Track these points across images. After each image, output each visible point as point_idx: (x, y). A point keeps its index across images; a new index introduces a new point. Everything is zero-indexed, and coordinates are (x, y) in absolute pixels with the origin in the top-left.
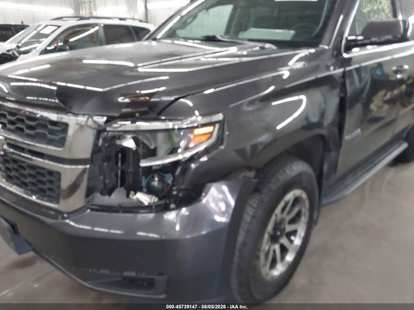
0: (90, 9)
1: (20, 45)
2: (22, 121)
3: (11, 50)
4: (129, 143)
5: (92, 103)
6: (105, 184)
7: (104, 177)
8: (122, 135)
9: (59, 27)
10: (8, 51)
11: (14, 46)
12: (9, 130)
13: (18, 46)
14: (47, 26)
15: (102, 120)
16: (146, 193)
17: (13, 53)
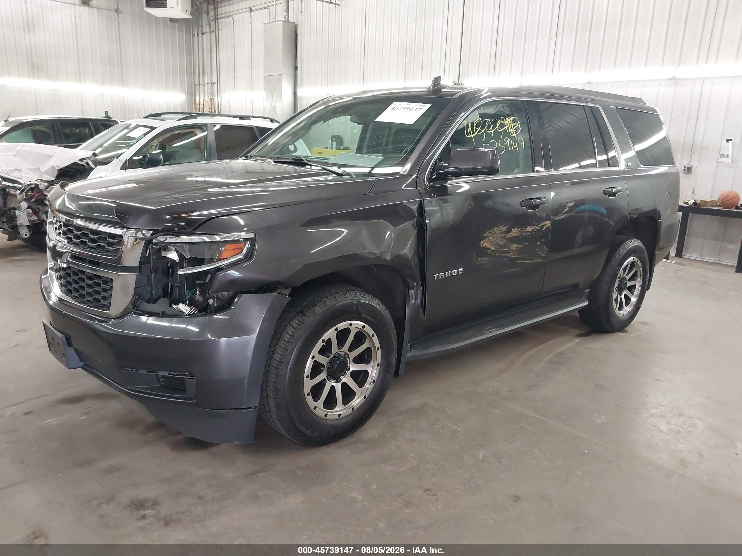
0: (212, 94)
1: (97, 152)
2: (86, 235)
3: (85, 159)
4: (173, 256)
5: (144, 219)
6: (152, 294)
7: (151, 287)
8: (166, 247)
9: (153, 128)
10: (81, 160)
11: (89, 154)
12: (74, 244)
13: (95, 155)
14: (137, 126)
15: (148, 234)
16: (188, 305)
17: (87, 163)
